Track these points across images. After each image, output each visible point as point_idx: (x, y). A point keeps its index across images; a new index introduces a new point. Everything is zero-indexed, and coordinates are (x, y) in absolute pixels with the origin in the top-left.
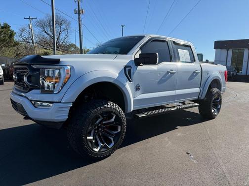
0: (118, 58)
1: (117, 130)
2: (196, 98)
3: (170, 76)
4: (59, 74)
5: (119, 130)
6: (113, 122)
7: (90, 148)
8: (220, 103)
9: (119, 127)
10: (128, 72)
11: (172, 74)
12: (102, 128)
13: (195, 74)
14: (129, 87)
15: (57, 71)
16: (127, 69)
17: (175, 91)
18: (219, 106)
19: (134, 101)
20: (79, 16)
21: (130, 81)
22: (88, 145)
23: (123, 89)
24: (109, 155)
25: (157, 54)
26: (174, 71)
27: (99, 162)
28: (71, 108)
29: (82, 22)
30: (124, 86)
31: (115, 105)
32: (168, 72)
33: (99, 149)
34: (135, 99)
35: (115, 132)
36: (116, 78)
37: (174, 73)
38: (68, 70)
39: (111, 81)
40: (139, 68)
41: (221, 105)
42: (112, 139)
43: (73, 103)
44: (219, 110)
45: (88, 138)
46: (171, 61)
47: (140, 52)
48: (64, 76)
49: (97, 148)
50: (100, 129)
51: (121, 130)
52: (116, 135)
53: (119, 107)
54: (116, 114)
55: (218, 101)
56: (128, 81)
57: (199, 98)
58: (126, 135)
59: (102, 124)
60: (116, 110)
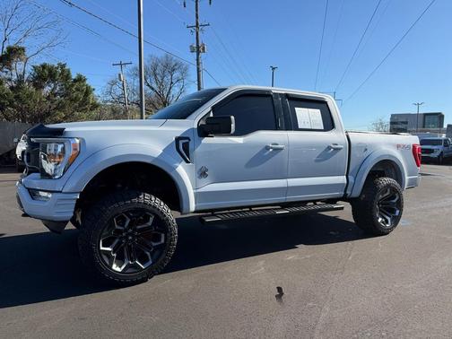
0: (167, 125)
1: (160, 241)
2: (339, 193)
3: (272, 155)
4: (63, 149)
5: (163, 241)
6: (149, 228)
7: (106, 264)
8: (400, 205)
9: (163, 235)
10: (183, 147)
11: (277, 150)
12: (134, 237)
13: (331, 150)
14: (184, 173)
15: (60, 147)
16: (181, 142)
17: (285, 180)
18: (398, 212)
19: (196, 195)
21: (187, 162)
22: (103, 260)
23: (172, 174)
24: (144, 280)
25: (233, 117)
26: (280, 146)
27: (121, 290)
28: (78, 200)
29: (202, 66)
30: (174, 169)
31: (153, 198)
32: (267, 148)
33: (123, 267)
34: (198, 191)
35: (154, 244)
36: (156, 156)
37: (281, 149)
38: (75, 145)
39: (148, 161)
40: (206, 140)
41: (401, 210)
42: (148, 253)
43: (81, 194)
44: (396, 220)
45: (102, 248)
46: (277, 128)
47: (211, 115)
48: (70, 153)
49: (120, 267)
50: (130, 238)
51: (166, 239)
52: (157, 248)
53: (162, 203)
54: (154, 214)
55: (395, 201)
56: (184, 162)
57: (345, 194)
58: (176, 250)
59: (135, 230)
60: (155, 207)
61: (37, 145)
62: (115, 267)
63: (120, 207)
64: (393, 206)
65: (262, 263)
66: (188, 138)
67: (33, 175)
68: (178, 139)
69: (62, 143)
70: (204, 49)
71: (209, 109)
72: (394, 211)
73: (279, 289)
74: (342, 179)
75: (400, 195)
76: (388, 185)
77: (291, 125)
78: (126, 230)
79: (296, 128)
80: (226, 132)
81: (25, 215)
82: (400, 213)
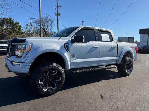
0: (61, 39)
2: (114, 63)
3: (95, 50)
4: (25, 47)
5: (60, 80)
6: (56, 75)
7: (41, 89)
8: (132, 66)
9: (60, 78)
10: (66, 47)
11: (96, 48)
12: (50, 78)
13: (112, 48)
14: (67, 55)
15: (24, 46)
16: (66, 45)
17: (98, 58)
19: (71, 64)
21: (68, 52)
22: (40, 87)
23: (63, 56)
24: (54, 94)
25: (84, 36)
26: (98, 47)
27: (46, 97)
28: (31, 66)
29: (59, 20)
30: (64, 54)
31: (57, 65)
32: (93, 47)
33: (47, 89)
34: (71, 62)
35: (57, 81)
36: (58, 50)
38: (29, 45)
39: (55, 52)
40: (74, 44)
41: (132, 68)
42: (55, 84)
43: (32, 63)
44: (131, 71)
46: (96, 41)
48: (27, 48)
49: (46, 89)
50: (49, 79)
51: (61, 79)
53: (60, 66)
54: (58, 70)
55: (131, 65)
56: (67, 52)
58: (65, 82)
59: (50, 76)
60: (58, 68)
61: (15, 45)
63: (46, 68)
66: (68, 44)
67: (13, 56)
68: (65, 44)
69: (25, 45)
70: (59, 14)
71: (74, 34)
72: (130, 68)
73: (101, 95)
74: (115, 58)
75: (132, 63)
76: (129, 60)
78: (47, 76)
79: (102, 41)
80: (82, 42)
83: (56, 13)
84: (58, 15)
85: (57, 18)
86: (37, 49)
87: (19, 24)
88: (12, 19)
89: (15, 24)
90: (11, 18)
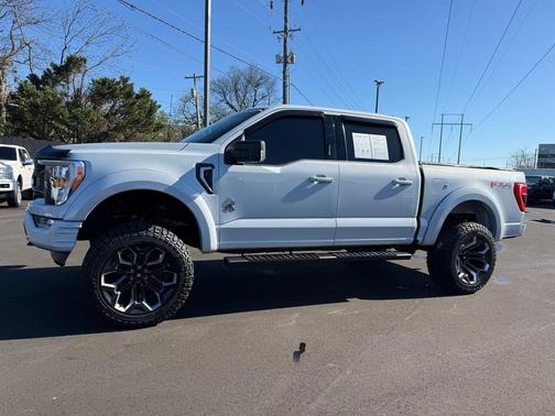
0: (189, 150)
1: (171, 280)
2: (406, 239)
3: (316, 189)
4: (67, 172)
5: (175, 281)
6: (160, 266)
7: (108, 303)
8: (490, 258)
9: (175, 275)
10: (205, 175)
11: (323, 183)
12: (143, 274)
14: (204, 205)
15: (64, 170)
16: (202, 170)
17: (332, 220)
18: (487, 266)
19: (220, 232)
20: (285, 66)
21: (209, 193)
22: (103, 296)
23: (189, 205)
24: (152, 324)
26: (327, 179)
28: (80, 229)
29: (290, 80)
30: (192, 200)
31: (165, 232)
32: (310, 180)
33: (128, 308)
34: (222, 226)
35: (165, 284)
36: (171, 184)
37: (330, 182)
38: (79, 168)
39: (161, 190)
40: (234, 168)
42: (158, 295)
43: (84, 223)
44: (485, 277)
45: (103, 284)
46: (326, 157)
47: (244, 139)
49: (125, 307)
50: (139, 275)
51: (178, 281)
52: (167, 288)
53: (176, 238)
54: (165, 250)
55: (483, 253)
56: (205, 193)
57: (416, 241)
58: (192, 293)
59: (145, 266)
60: (166, 242)
61: (43, 167)
62: (117, 306)
63: (126, 239)
64: (481, 259)
65: (296, 315)
66: (209, 165)
68: (199, 166)
69: (65, 166)
70: (292, 59)
71: (242, 132)
72: (482, 266)
74: (412, 222)
75: (491, 245)
76: (474, 233)
77: (346, 152)
78: (134, 267)
79: (352, 158)
81: (30, 244)
82: (491, 269)
83: (282, 55)
84: (286, 63)
85: (284, 72)
86: (100, 178)
87: (152, 98)
88: (129, 82)
89: (138, 97)
90: (127, 79)
